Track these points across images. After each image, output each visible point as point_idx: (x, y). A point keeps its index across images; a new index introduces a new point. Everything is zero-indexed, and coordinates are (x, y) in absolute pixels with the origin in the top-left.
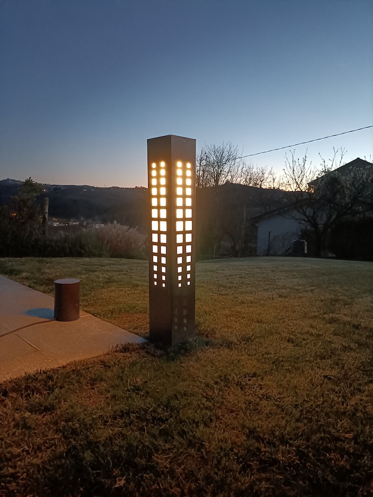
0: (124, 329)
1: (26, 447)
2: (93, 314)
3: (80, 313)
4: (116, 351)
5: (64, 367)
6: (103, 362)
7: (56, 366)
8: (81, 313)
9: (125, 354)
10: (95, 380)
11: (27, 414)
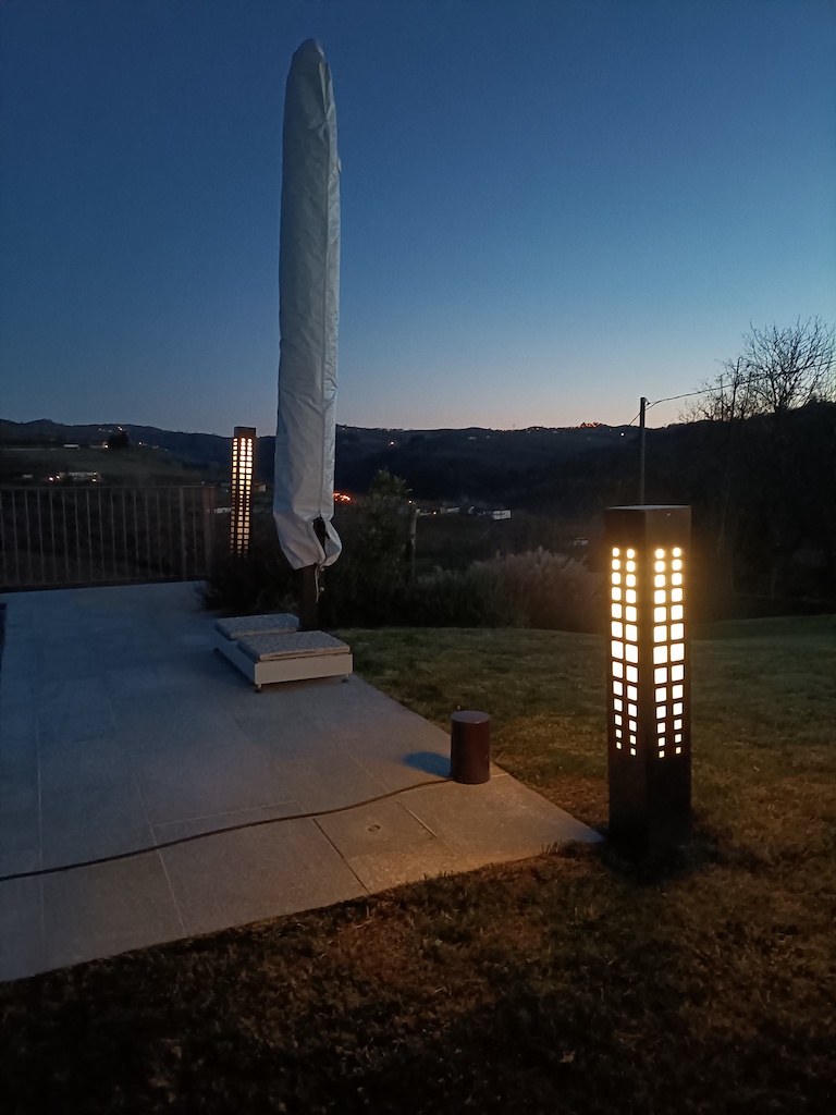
0: (565, 810)
1: (445, 989)
2: (511, 774)
3: (491, 769)
4: (553, 854)
5: (477, 873)
6: (534, 872)
7: (465, 869)
8: (493, 769)
9: (568, 861)
10: (525, 901)
11: (438, 942)
